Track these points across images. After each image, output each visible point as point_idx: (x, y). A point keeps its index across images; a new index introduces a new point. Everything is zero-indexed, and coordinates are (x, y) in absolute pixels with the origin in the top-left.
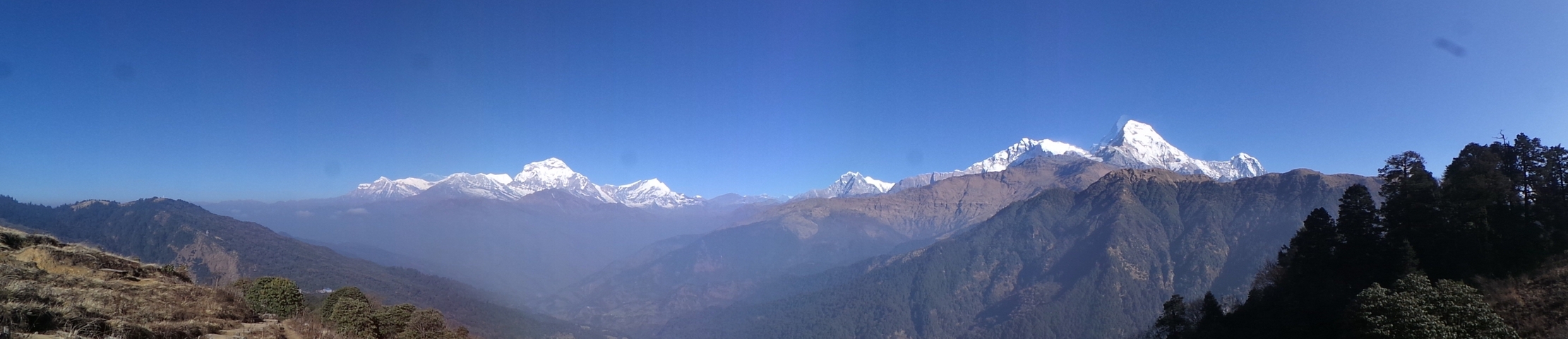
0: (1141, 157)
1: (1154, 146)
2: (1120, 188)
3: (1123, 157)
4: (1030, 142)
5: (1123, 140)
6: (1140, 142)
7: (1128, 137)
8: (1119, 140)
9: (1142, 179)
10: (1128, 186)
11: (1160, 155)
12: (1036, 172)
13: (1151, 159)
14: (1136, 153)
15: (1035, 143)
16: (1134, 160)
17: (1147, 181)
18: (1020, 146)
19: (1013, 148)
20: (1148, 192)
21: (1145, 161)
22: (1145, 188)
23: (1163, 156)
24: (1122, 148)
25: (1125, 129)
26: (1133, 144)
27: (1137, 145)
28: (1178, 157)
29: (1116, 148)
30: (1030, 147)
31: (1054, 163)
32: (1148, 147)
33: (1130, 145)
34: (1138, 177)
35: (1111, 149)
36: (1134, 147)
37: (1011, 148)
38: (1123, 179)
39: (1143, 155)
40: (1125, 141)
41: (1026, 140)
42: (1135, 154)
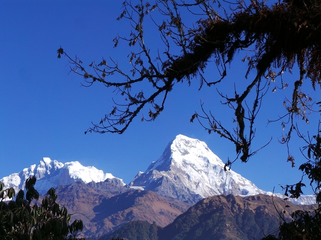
0: (194, 186)
1: (211, 171)
2: (221, 221)
3: (174, 187)
4: (52, 164)
5: (170, 163)
6: (192, 166)
7: (177, 157)
8: (166, 161)
9: (248, 210)
10: (230, 219)
11: (219, 184)
12: (74, 204)
13: (207, 190)
14: (187, 181)
15: (59, 165)
16: (186, 190)
17: (254, 212)
18: (39, 169)
19: (30, 170)
20: (258, 228)
21: (198, 192)
22: (253, 222)
23: (223, 185)
24: (169, 174)
25: (173, 147)
26: (184, 169)
27: (188, 170)
28: (245, 188)
29: (163, 173)
30: (52, 170)
31: (96, 193)
32: (203, 174)
33: (179, 170)
34: (242, 207)
35: (157, 175)
36: (184, 172)
37: (26, 170)
38: (222, 209)
39: (197, 185)
40: (173, 164)
41: (48, 160)
42: (186, 183)
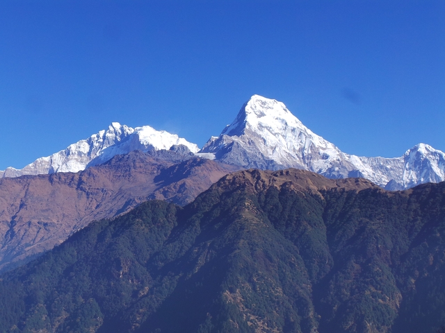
0: (270, 151)
1: (290, 134)
2: (241, 200)
3: (245, 153)
4: (122, 129)
5: (244, 127)
6: (269, 129)
7: (252, 120)
8: (239, 126)
9: (272, 187)
11: (297, 148)
12: (130, 175)
13: (284, 155)
14: (263, 145)
16: (260, 156)
17: (279, 189)
18: (108, 135)
19: (98, 137)
20: (280, 206)
21: (275, 157)
23: (302, 149)
24: (242, 138)
25: (247, 108)
26: (259, 133)
27: (264, 133)
28: (325, 152)
29: (235, 138)
31: (154, 162)
32: (280, 137)
33: (254, 134)
35: (227, 140)
36: (259, 136)
37: (94, 136)
39: (274, 149)
41: (117, 125)
42: (262, 148)
